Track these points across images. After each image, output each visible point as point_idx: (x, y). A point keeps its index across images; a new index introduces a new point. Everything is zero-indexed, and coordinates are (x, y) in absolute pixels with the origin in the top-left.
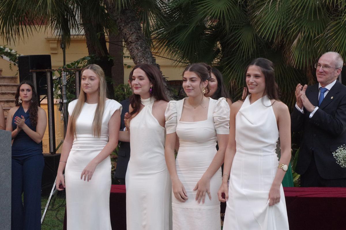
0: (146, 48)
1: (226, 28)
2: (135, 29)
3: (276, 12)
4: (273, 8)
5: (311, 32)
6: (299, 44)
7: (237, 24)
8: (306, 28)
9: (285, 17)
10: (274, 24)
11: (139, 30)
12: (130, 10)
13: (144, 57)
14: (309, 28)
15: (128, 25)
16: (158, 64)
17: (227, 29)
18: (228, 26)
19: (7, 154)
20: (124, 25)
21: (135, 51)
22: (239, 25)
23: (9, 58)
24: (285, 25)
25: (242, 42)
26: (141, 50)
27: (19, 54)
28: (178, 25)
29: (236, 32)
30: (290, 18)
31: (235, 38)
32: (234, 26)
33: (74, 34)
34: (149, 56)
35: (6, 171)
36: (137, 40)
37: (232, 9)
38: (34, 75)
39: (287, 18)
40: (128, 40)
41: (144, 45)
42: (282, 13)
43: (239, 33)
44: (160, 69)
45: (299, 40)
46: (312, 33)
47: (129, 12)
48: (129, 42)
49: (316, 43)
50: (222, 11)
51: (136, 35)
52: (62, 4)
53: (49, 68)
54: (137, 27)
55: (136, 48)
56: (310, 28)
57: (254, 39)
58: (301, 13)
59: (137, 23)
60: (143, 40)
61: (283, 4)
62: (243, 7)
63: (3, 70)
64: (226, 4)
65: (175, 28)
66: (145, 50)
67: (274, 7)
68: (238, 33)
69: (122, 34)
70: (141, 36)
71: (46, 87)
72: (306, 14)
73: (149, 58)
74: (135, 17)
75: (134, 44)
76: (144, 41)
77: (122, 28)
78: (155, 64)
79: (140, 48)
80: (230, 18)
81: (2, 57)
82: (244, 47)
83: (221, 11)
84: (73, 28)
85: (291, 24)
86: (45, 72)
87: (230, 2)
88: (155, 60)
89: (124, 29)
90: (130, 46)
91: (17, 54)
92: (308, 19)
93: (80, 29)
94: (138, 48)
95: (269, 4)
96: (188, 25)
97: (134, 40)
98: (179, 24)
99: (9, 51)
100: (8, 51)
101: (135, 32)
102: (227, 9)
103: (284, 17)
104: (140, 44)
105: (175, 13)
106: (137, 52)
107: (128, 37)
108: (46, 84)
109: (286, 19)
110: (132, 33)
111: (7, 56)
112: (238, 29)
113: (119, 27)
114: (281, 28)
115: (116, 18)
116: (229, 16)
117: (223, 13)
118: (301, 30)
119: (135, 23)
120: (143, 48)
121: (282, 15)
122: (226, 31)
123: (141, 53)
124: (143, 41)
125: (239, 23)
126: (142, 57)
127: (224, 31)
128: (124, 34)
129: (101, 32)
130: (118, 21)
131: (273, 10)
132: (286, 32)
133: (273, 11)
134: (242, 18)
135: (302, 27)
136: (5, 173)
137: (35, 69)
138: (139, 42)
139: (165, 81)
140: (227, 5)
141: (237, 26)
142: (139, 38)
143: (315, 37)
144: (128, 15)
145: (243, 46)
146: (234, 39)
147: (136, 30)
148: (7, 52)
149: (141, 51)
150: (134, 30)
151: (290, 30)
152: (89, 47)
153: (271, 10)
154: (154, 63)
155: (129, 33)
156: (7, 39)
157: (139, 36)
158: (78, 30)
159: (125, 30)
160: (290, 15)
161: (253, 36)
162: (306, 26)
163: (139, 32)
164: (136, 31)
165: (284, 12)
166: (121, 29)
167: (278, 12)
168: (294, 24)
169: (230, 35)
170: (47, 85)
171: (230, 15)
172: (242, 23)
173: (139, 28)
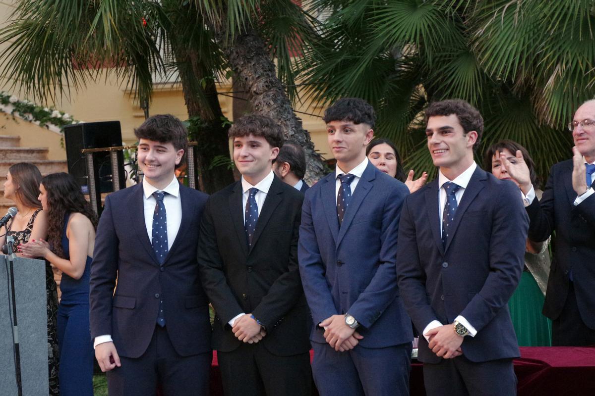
0: (283, 103)
1: (428, 60)
2: (262, 68)
3: (514, 28)
4: (509, 21)
5: (580, 62)
6: (559, 85)
7: (447, 51)
8: (570, 55)
9: (531, 35)
10: (512, 50)
11: (270, 70)
12: (253, 35)
13: (280, 119)
14: (575, 55)
15: (251, 63)
16: (306, 131)
17: (429, 63)
18: (430, 58)
19: (39, 301)
20: (242, 63)
21: (264, 108)
22: (451, 53)
23: (60, 127)
24: (531, 50)
25: (456, 85)
26: (275, 106)
27: (76, 121)
28: (342, 58)
29: (446, 67)
30: (541, 37)
31: (444, 77)
32: (441, 56)
33: (159, 81)
34: (289, 117)
35: (38, 331)
36: (267, 89)
37: (438, 27)
38: (90, 158)
39: (536, 38)
40: (252, 89)
41: (279, 98)
42: (527, 28)
43: (452, 67)
44: (310, 139)
45: (558, 77)
46: (582, 63)
47: (251, 38)
48: (253, 94)
49: (590, 81)
50: (418, 30)
51: (264, 80)
52: (133, 31)
53: (114, 145)
54: (266, 65)
55: (266, 103)
56: (578, 55)
57: (479, 77)
58: (560, 28)
59: (266, 59)
60: (278, 88)
61: (527, 12)
62: (457, 20)
63: (50, 149)
64: (426, 17)
65: (337, 65)
66: (282, 106)
67: (511, 18)
68: (450, 69)
69: (241, 79)
70: (274, 81)
71: (111, 178)
72: (568, 29)
73: (289, 120)
74: (262, 48)
75: (261, 97)
76: (280, 90)
77: (240, 68)
78: (302, 131)
79: (272, 103)
80: (434, 42)
81: (47, 126)
82: (461, 93)
83: (416, 30)
84: (155, 72)
85: (543, 47)
86: (108, 153)
87: (434, 14)
88: (301, 123)
89: (243, 71)
90: (255, 99)
91: (73, 120)
92: (573, 38)
93: (167, 74)
94: (270, 103)
95: (501, 14)
96: (359, 58)
97: (262, 89)
98: (344, 56)
99: (59, 116)
100: (57, 116)
101: (262, 75)
102: (429, 26)
103: (529, 35)
104: (273, 96)
105: (337, 37)
106: (267, 111)
107: (251, 83)
108: (111, 174)
109: (533, 40)
110: (257, 76)
111: (56, 125)
112: (449, 61)
113: (235, 66)
114: (525, 56)
115: (229, 51)
116: (431, 40)
117: (421, 35)
118: (561, 59)
119: (263, 59)
120: (279, 102)
121: (526, 33)
122: (427, 66)
123: (275, 112)
124: (278, 90)
125: (451, 49)
126: (277, 118)
127: (423, 66)
128: (244, 80)
129: (206, 77)
130: (232, 57)
131: (510, 25)
132: (535, 63)
133: (508, 27)
134: (455, 41)
135: (563, 51)
136: (36, 334)
137: (91, 148)
138: (272, 92)
139: (321, 160)
140: (427, 19)
141: (448, 56)
142: (271, 86)
143: (587, 70)
144: (249, 45)
145: (459, 93)
146: (443, 79)
147: (265, 71)
148: (55, 118)
149: (275, 109)
150: (261, 71)
151: (542, 59)
152: (189, 104)
153: (505, 25)
154: (299, 129)
155: (253, 77)
156: (41, 96)
157: (271, 82)
158: (165, 74)
159: (245, 71)
160: (540, 32)
161: (476, 72)
162: (570, 51)
163: (270, 75)
164: (265, 73)
165: (530, 26)
166: (239, 71)
167: (518, 30)
168: (549, 48)
169: (435, 74)
170: (113, 176)
171: (433, 39)
172: (457, 51)
173: (270, 68)
